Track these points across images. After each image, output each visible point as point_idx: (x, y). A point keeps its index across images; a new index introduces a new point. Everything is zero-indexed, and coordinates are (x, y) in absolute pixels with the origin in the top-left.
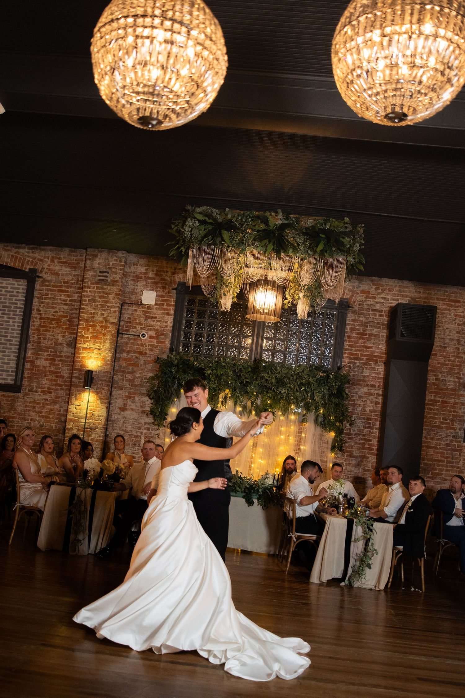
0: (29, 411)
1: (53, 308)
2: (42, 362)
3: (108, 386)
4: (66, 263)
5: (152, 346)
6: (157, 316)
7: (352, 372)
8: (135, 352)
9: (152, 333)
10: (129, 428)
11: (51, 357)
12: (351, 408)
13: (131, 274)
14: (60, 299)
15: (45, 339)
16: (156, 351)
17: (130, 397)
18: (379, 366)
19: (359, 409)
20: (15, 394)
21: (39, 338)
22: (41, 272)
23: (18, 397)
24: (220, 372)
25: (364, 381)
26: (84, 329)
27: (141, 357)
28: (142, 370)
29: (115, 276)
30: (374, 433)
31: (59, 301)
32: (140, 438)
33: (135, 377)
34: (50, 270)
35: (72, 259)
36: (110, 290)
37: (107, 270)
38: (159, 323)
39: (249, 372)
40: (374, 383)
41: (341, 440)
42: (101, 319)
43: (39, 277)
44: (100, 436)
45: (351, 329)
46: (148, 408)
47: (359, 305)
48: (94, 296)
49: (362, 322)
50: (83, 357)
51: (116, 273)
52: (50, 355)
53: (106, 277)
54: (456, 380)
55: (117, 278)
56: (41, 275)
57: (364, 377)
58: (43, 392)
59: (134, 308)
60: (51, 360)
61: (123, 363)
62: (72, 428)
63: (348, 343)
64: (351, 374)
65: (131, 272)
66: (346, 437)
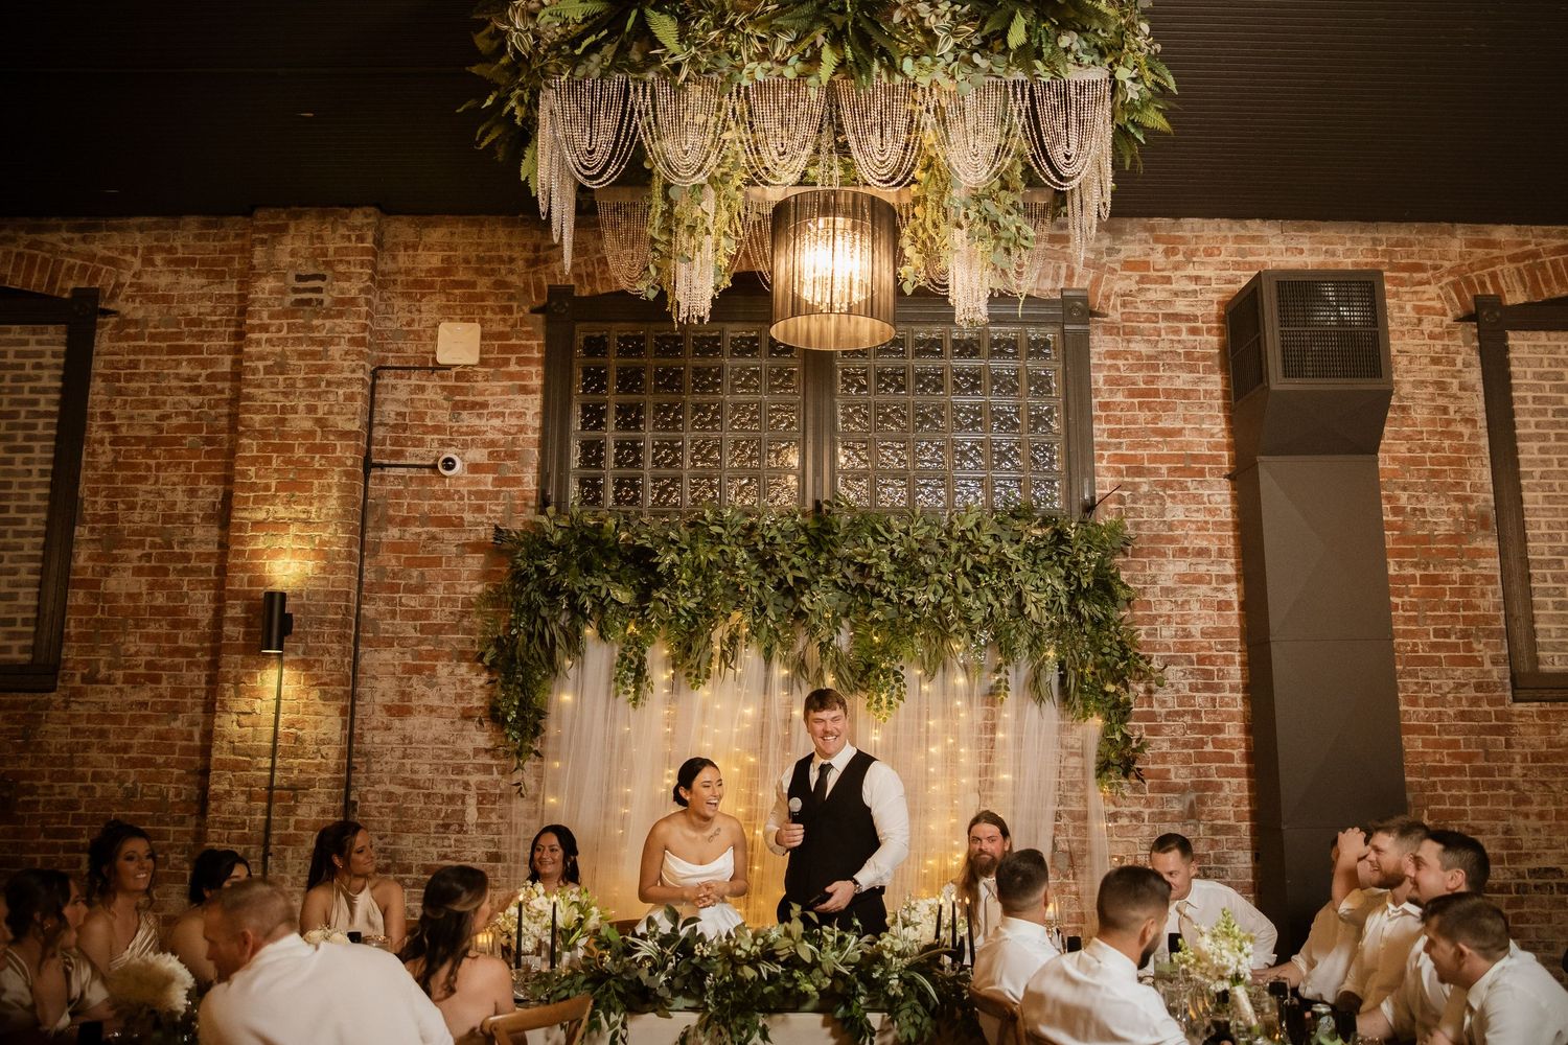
0: (87, 747)
1: (155, 405)
2: (123, 583)
3: (342, 637)
4: (192, 262)
5: (481, 495)
6: (489, 398)
7: (1131, 514)
8: (426, 520)
9: (478, 455)
10: (424, 772)
11: (153, 563)
12: (1144, 629)
13: (400, 278)
14: (177, 376)
15: (131, 507)
16: (495, 511)
17: (418, 670)
18: (1210, 487)
19: (1167, 633)
20: (39, 697)
21: (113, 505)
22: (113, 296)
23: (48, 705)
24: (706, 554)
25: (1172, 540)
26: (253, 461)
27: (447, 535)
28: (454, 576)
29: (346, 285)
30: (1227, 705)
31: (174, 383)
32: (463, 803)
33: (431, 602)
34: (140, 287)
35: (211, 247)
36: (331, 330)
37: (322, 270)
38: (497, 422)
39: (801, 546)
40: (1205, 544)
41: (1127, 739)
42: (308, 425)
43: (106, 313)
44: (324, 811)
45: (1109, 381)
46: (477, 701)
47: (1124, 305)
48: (283, 355)
49: (1139, 356)
50: (255, 554)
51: (348, 277)
52: (148, 557)
53: (319, 290)
54: (1456, 506)
55: (353, 293)
56: (111, 307)
57: (1171, 526)
58: (132, 680)
59: (413, 382)
60: (153, 571)
61: (391, 561)
62: (229, 793)
63: (1104, 426)
64: (1127, 522)
65: (399, 272)
66: (1140, 728)
